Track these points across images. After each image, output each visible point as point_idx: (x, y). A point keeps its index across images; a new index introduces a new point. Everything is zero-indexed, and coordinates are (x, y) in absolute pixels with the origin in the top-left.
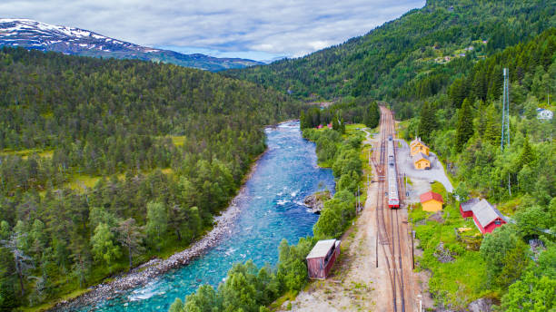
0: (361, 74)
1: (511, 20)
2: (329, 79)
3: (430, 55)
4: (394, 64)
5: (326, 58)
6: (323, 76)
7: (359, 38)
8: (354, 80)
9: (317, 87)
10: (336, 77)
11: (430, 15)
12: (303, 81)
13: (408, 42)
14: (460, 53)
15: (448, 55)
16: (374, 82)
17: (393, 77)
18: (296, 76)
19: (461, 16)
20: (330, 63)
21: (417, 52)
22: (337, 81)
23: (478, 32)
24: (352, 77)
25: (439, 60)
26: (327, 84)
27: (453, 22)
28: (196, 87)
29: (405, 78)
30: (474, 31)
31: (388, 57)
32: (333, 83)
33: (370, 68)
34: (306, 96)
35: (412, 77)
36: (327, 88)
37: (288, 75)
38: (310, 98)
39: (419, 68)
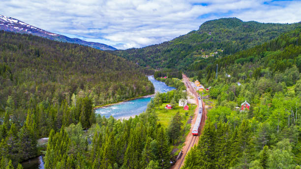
0: (171, 59)
1: (234, 42)
2: (155, 60)
3: (200, 54)
4: (185, 56)
6: (153, 58)
8: (167, 61)
9: (150, 63)
10: (159, 59)
11: (201, 35)
12: (144, 60)
13: (191, 47)
14: (212, 54)
15: (207, 54)
16: (176, 63)
17: (184, 62)
19: (214, 37)
20: (155, 53)
21: (195, 52)
22: (159, 61)
23: (220, 46)
24: (166, 60)
25: (203, 57)
26: (155, 62)
27: (211, 40)
29: (190, 62)
30: (218, 45)
31: (182, 52)
32: (157, 61)
33: (174, 57)
34: (145, 66)
35: (192, 62)
36: (155, 64)
37: (136, 56)
38: (147, 68)
39: (195, 59)
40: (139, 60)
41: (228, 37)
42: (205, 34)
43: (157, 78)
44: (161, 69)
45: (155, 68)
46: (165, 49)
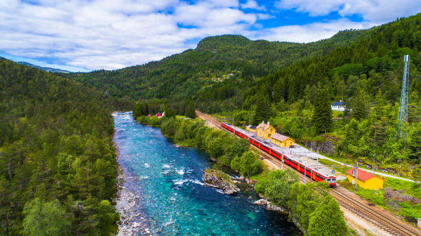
0: (162, 84)
1: (251, 62)
2: (137, 86)
3: (208, 76)
4: (185, 80)
5: (134, 72)
6: (134, 84)
7: (156, 62)
8: (157, 89)
9: (128, 91)
10: (142, 85)
11: (202, 53)
12: (118, 86)
13: (190, 67)
14: (227, 76)
15: (219, 77)
16: (172, 90)
17: (186, 88)
18: (112, 82)
19: (221, 55)
20: (137, 77)
21: (199, 73)
22: (144, 88)
23: (234, 66)
24: (155, 86)
25: (214, 79)
26: (137, 90)
27: (217, 58)
28: (30, 79)
29: (195, 88)
30: (231, 65)
31: (178, 75)
32: (141, 89)
33: (168, 81)
34: (120, 97)
35: (199, 88)
36: (137, 92)
37: (106, 81)
38: (123, 99)
39: (203, 83)
40: (111, 87)
41: (240, 55)
42: (207, 51)
43: (140, 118)
44: (147, 101)
45: (137, 100)
46: (152, 71)
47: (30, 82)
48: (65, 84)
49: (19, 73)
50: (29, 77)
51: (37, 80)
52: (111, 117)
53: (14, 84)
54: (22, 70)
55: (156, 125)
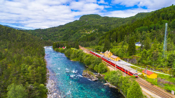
0: (65, 35)
1: (102, 25)
2: (54, 35)
3: (84, 31)
4: (74, 33)
5: (53, 30)
6: (53, 34)
7: (62, 25)
8: (63, 36)
9: (51, 38)
10: (57, 35)
11: (81, 22)
12: (46, 36)
13: (77, 28)
14: (92, 31)
15: (89, 32)
16: (69, 37)
17: (75, 36)
18: (44, 34)
19: (90, 23)
20: (54, 31)
21: (80, 30)
22: (57, 36)
23: (95, 27)
24: (62, 35)
25: (86, 33)
26: (54, 37)
27: (88, 24)
28: (9, 32)
29: (78, 36)
30: (94, 27)
31: (72, 31)
33: (67, 33)
34: (47, 40)
35: (80, 36)
36: (54, 38)
37: (41, 33)
38: (49, 41)
39: (82, 34)
40: (43, 36)
41: (97, 23)
42: (84, 21)
43: (56, 49)
44: (58, 42)
45: (54, 41)
46: (61, 29)
47: (9, 34)
48: (24, 35)
49: (4, 30)
50: (9, 31)
51: (12, 33)
52: (44, 48)
53: (2, 34)
54: (5, 29)
55: (62, 52)
